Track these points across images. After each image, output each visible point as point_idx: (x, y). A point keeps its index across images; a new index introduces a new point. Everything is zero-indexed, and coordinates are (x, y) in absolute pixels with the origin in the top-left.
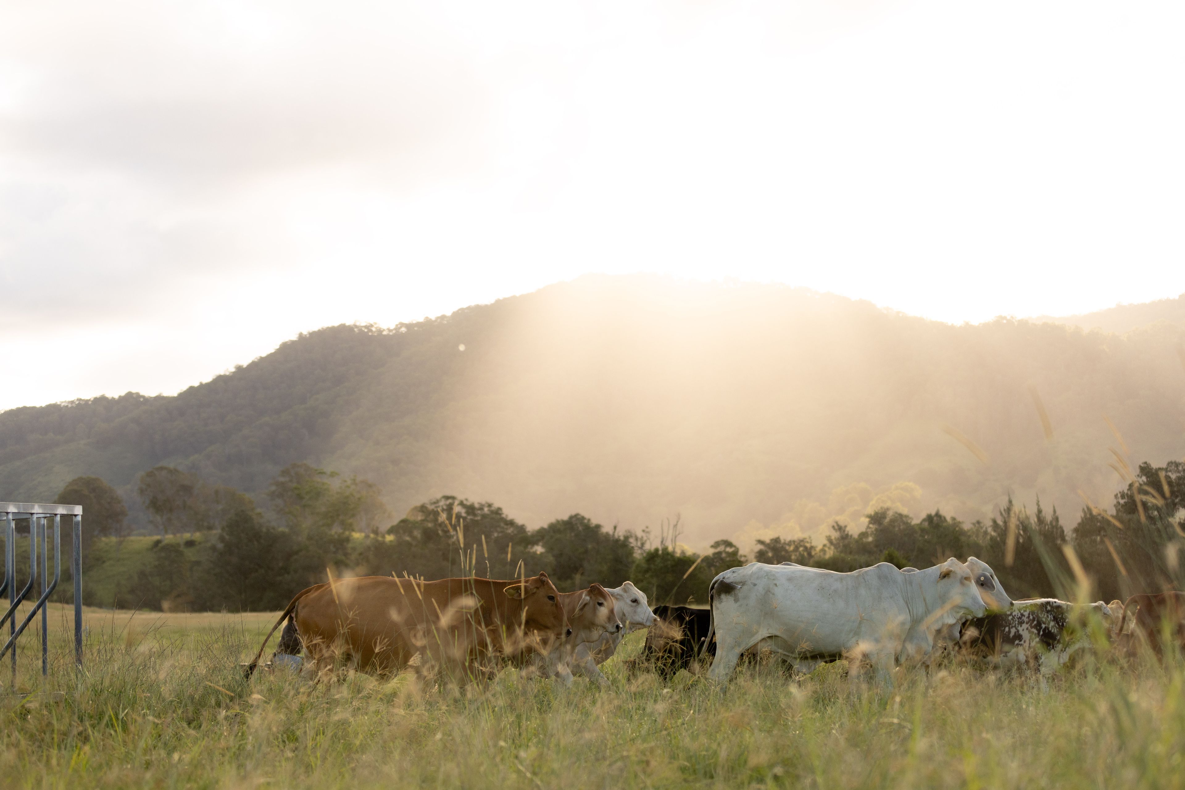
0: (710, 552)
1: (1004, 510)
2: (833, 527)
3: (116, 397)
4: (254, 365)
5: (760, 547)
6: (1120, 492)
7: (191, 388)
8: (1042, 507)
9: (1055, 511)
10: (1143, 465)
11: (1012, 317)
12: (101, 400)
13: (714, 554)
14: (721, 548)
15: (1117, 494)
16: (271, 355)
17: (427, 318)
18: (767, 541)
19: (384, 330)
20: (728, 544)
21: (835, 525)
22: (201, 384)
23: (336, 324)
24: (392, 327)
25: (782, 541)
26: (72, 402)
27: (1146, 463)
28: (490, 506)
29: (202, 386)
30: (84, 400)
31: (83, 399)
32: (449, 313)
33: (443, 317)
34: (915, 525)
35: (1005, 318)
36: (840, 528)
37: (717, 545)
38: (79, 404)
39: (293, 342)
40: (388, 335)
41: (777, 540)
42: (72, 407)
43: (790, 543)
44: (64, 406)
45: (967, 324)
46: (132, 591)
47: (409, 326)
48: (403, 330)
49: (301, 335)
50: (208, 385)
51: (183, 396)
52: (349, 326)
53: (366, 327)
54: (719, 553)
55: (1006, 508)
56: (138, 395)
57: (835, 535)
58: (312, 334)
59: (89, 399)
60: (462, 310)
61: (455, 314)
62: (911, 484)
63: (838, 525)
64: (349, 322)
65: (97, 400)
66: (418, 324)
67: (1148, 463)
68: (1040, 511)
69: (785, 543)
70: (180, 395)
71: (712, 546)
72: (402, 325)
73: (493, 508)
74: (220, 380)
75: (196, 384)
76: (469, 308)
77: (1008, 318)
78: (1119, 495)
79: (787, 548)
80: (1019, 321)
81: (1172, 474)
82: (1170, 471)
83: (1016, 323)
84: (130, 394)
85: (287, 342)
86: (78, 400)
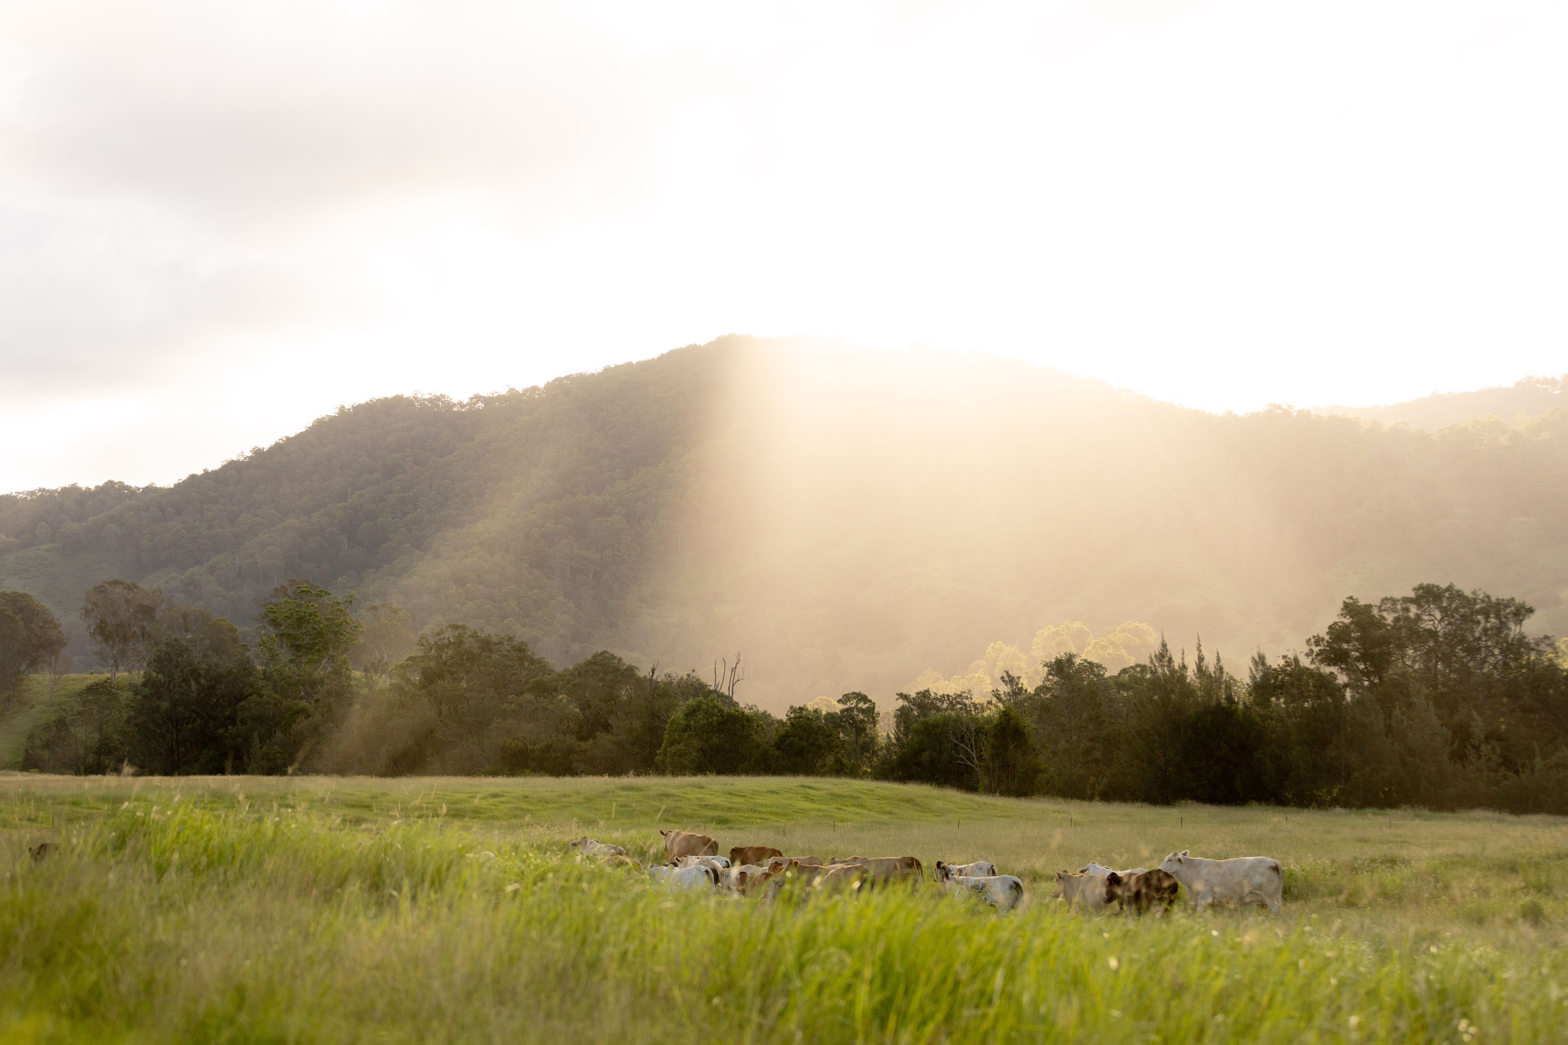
0: (838, 708)
1: (1155, 656)
2: (1002, 678)
3: (92, 487)
4: (278, 449)
5: (901, 703)
6: (1314, 637)
7: (193, 477)
8: (1204, 652)
9: (1218, 659)
10: (1347, 601)
11: (1289, 406)
12: (72, 492)
13: (842, 711)
14: (852, 703)
15: (1310, 639)
16: (301, 435)
17: (513, 389)
18: (913, 695)
19: (454, 405)
20: (863, 698)
21: (1005, 675)
22: (206, 472)
23: (390, 395)
24: (466, 401)
25: (933, 695)
26: (32, 493)
27: (1351, 598)
28: (510, 639)
29: (207, 475)
30: (48, 491)
31: (47, 488)
32: (541, 384)
33: (534, 389)
34: (1110, 677)
35: (1279, 407)
36: (1010, 680)
37: (845, 699)
38: (42, 495)
39: (332, 419)
40: (459, 412)
41: (925, 694)
42: (32, 500)
43: (942, 698)
44: (22, 499)
45: (1230, 413)
46: (47, 746)
47: (487, 401)
48: (481, 405)
49: (342, 408)
50: (215, 473)
51: (181, 488)
52: (407, 399)
53: (429, 400)
54: (850, 709)
55: (1157, 653)
56: (122, 486)
57: (1004, 689)
58: (357, 409)
59: (55, 489)
60: (559, 380)
61: (549, 386)
62: (1144, 626)
63: (1009, 676)
64: (408, 393)
65: (65, 490)
66: (500, 398)
67: (1354, 598)
68: (1201, 659)
69: (936, 699)
70: (177, 486)
71: (839, 701)
72: (478, 398)
73: (515, 643)
74: (232, 467)
75: (200, 472)
76: (568, 378)
77: (1284, 406)
78: (1313, 640)
79: (939, 704)
80: (1299, 411)
81: (1388, 614)
82: (1385, 610)
83: (1294, 414)
84: (110, 484)
85: (323, 418)
86: (40, 490)
